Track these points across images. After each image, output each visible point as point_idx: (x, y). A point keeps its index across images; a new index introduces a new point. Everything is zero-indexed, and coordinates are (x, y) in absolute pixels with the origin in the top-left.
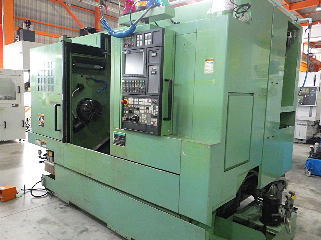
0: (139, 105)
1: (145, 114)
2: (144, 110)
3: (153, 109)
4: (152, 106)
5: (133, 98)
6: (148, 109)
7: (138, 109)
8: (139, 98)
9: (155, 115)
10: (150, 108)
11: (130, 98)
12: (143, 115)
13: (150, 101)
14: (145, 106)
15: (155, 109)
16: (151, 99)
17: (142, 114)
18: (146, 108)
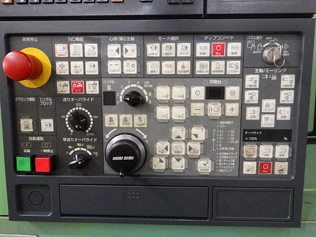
0: (142, 74)
1: (190, 122)
2: (187, 103)
3: (252, 96)
4: (252, 80)
5: (88, 36)
6: (215, 94)
7: (136, 101)
8: (143, 38)
9: (268, 122)
10: (232, 92)
11: (63, 36)
12: (177, 131)
13: (234, 48)
14: (192, 77)
16: (240, 35)
17: (170, 123)
18: (198, 92)
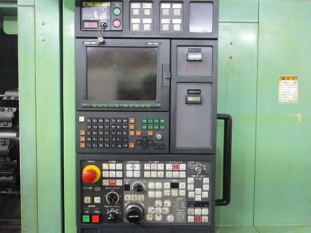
0: (142, 177)
1: (164, 198)
2: (162, 190)
3: (191, 187)
4: (191, 180)
5: (118, 161)
7: (139, 189)
8: (143, 161)
9: (198, 199)
10: (182, 185)
11: (107, 161)
12: (158, 202)
13: (183, 166)
14: (164, 179)
15: (198, 184)
16: (185, 161)
17: (155, 199)
18: (167, 185)
